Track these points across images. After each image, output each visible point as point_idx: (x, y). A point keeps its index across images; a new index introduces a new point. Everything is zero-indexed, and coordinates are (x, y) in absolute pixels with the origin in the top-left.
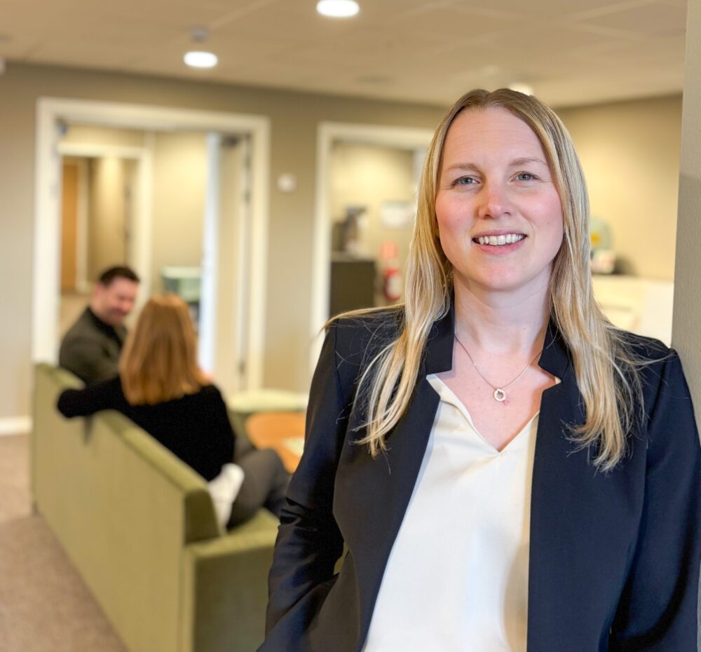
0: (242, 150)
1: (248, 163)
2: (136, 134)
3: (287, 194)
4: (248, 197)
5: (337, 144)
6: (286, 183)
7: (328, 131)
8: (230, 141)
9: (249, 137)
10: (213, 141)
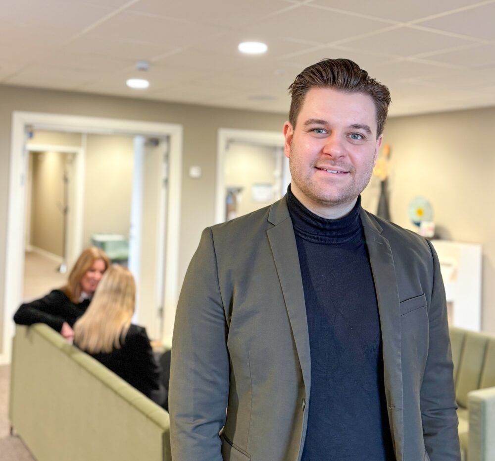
0: (163, 147)
1: (167, 157)
2: (76, 136)
3: (195, 179)
4: (166, 182)
5: (230, 142)
6: (195, 172)
7: (224, 134)
8: (153, 142)
9: (168, 138)
10: (139, 142)
